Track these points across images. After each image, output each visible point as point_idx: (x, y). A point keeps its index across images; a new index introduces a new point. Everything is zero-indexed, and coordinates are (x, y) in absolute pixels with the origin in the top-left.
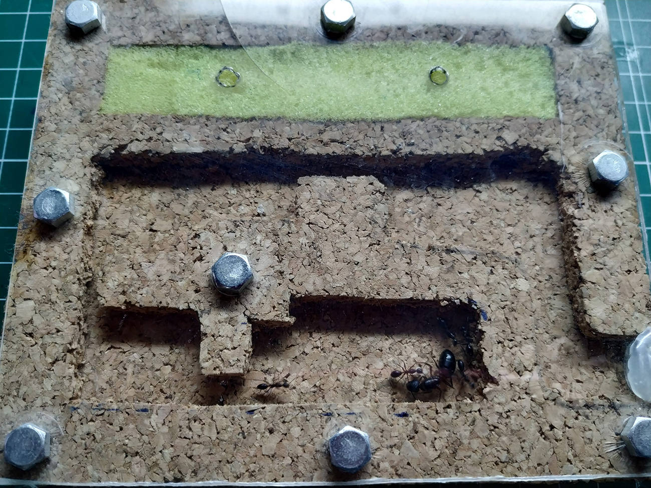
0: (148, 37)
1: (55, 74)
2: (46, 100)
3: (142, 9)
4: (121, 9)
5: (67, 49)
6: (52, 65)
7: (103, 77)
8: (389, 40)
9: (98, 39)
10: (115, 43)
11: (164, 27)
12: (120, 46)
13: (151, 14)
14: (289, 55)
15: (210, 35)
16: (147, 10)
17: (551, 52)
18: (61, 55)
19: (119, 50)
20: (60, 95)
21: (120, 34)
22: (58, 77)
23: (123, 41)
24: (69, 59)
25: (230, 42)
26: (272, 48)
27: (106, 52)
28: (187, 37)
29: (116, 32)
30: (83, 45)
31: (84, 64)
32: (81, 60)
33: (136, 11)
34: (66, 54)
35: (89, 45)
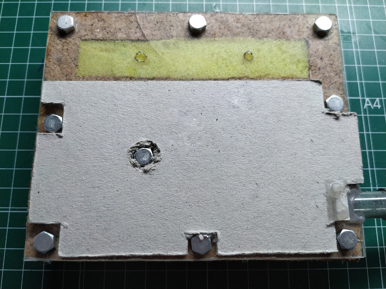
0: (100, 36)
1: (52, 55)
2: (48, 69)
3: (96, 20)
4: (85, 20)
5: (58, 41)
6: (50, 50)
7: (77, 57)
8: (224, 37)
9: (74, 36)
10: (83, 38)
11: (108, 30)
12: (85, 40)
13: (101, 23)
14: (172, 45)
15: (131, 35)
16: (99, 21)
17: (307, 42)
18: (55, 45)
19: (85, 42)
20: (55, 66)
21: (85, 33)
22: (54, 57)
23: (87, 37)
24: (59, 47)
25: (142, 38)
26: (163, 41)
27: (78, 43)
28: (120, 35)
29: (83, 33)
30: (66, 39)
31: (67, 49)
32: (66, 47)
33: (93, 21)
34: (58, 44)
35: (70, 39)
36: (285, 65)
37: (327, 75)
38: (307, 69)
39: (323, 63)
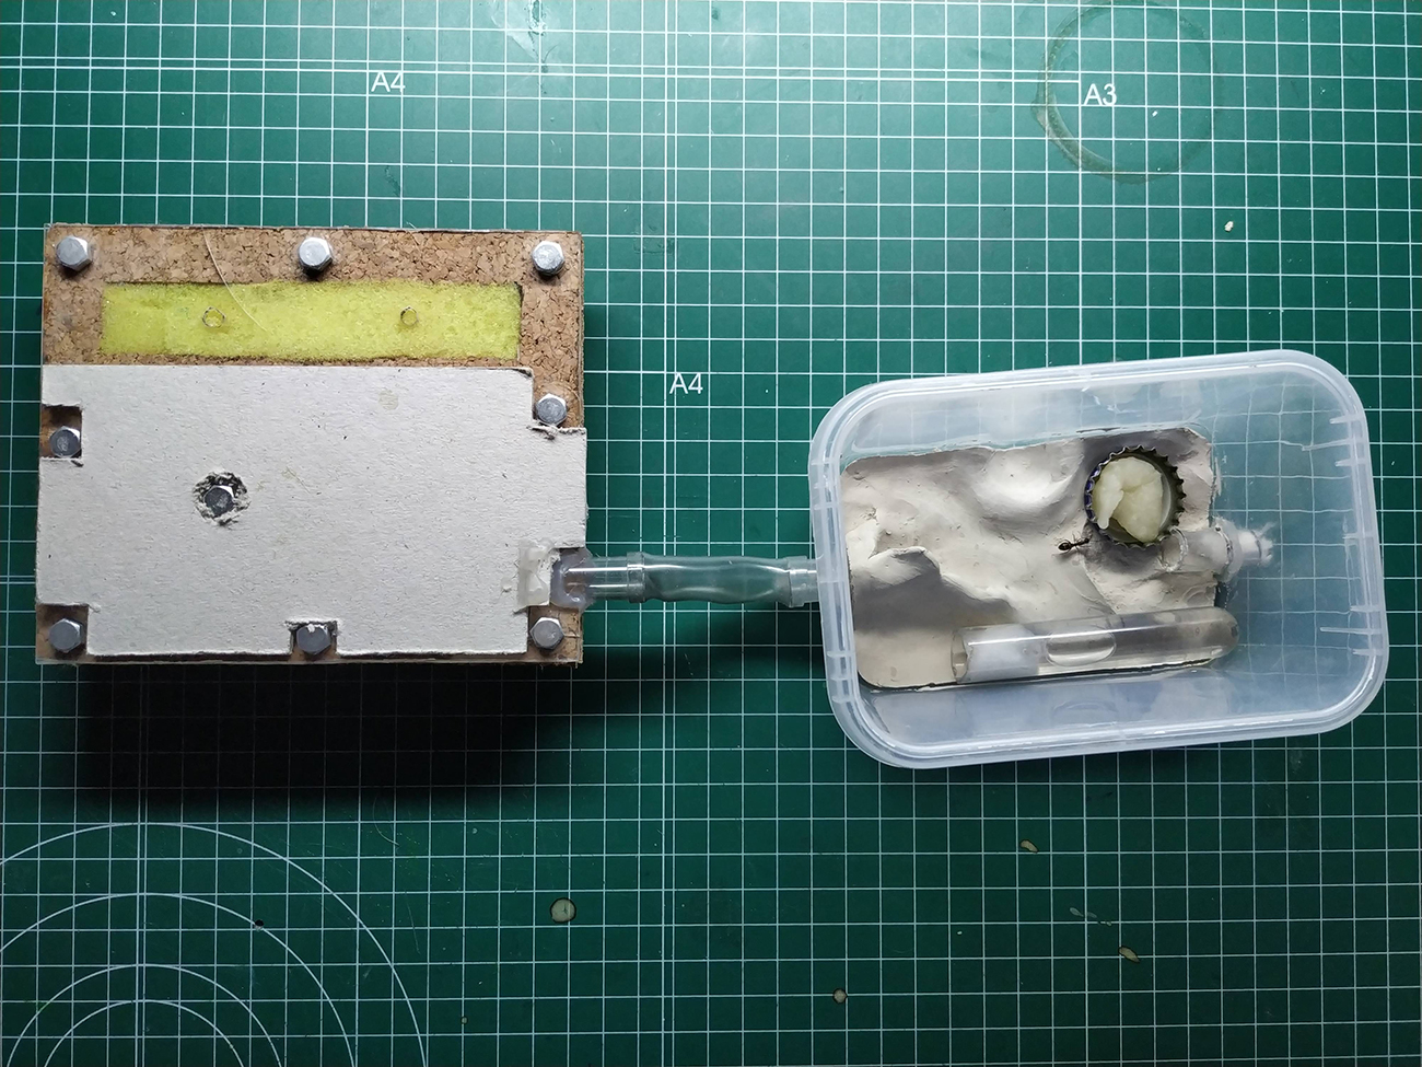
0: (137, 276)
1: (55, 313)
2: (51, 339)
3: (131, 242)
4: (111, 243)
5: (64, 285)
6: (51, 303)
7: (100, 316)
8: (366, 278)
9: (93, 274)
10: (108, 280)
11: (152, 264)
12: (113, 283)
13: (140, 249)
14: (271, 293)
15: (196, 272)
16: (135, 244)
17: (520, 289)
18: (59, 292)
19: (112, 288)
20: (62, 334)
21: (112, 270)
22: (59, 316)
23: (115, 278)
24: (66, 297)
25: (216, 280)
26: (255, 285)
27: (100, 290)
28: (175, 274)
29: (108, 269)
30: (77, 281)
31: (81, 302)
32: (78, 298)
33: (126, 245)
34: (63, 291)
35: (84, 282)
36: (477, 334)
37: (549, 354)
38: (516, 341)
39: (545, 331)
